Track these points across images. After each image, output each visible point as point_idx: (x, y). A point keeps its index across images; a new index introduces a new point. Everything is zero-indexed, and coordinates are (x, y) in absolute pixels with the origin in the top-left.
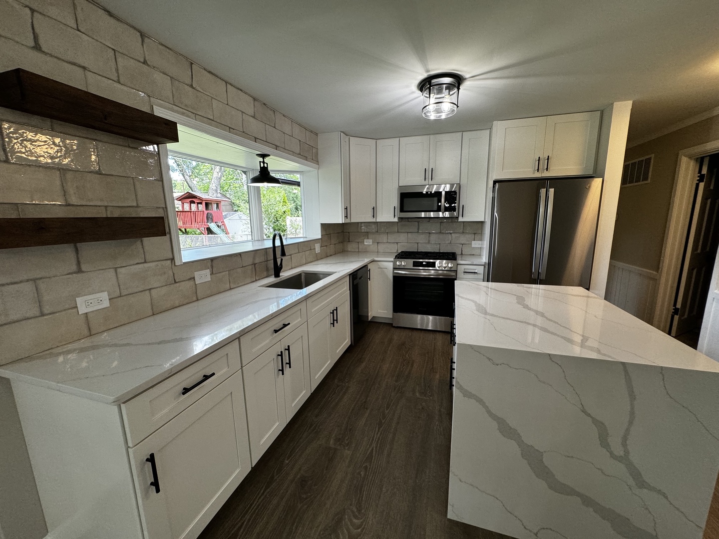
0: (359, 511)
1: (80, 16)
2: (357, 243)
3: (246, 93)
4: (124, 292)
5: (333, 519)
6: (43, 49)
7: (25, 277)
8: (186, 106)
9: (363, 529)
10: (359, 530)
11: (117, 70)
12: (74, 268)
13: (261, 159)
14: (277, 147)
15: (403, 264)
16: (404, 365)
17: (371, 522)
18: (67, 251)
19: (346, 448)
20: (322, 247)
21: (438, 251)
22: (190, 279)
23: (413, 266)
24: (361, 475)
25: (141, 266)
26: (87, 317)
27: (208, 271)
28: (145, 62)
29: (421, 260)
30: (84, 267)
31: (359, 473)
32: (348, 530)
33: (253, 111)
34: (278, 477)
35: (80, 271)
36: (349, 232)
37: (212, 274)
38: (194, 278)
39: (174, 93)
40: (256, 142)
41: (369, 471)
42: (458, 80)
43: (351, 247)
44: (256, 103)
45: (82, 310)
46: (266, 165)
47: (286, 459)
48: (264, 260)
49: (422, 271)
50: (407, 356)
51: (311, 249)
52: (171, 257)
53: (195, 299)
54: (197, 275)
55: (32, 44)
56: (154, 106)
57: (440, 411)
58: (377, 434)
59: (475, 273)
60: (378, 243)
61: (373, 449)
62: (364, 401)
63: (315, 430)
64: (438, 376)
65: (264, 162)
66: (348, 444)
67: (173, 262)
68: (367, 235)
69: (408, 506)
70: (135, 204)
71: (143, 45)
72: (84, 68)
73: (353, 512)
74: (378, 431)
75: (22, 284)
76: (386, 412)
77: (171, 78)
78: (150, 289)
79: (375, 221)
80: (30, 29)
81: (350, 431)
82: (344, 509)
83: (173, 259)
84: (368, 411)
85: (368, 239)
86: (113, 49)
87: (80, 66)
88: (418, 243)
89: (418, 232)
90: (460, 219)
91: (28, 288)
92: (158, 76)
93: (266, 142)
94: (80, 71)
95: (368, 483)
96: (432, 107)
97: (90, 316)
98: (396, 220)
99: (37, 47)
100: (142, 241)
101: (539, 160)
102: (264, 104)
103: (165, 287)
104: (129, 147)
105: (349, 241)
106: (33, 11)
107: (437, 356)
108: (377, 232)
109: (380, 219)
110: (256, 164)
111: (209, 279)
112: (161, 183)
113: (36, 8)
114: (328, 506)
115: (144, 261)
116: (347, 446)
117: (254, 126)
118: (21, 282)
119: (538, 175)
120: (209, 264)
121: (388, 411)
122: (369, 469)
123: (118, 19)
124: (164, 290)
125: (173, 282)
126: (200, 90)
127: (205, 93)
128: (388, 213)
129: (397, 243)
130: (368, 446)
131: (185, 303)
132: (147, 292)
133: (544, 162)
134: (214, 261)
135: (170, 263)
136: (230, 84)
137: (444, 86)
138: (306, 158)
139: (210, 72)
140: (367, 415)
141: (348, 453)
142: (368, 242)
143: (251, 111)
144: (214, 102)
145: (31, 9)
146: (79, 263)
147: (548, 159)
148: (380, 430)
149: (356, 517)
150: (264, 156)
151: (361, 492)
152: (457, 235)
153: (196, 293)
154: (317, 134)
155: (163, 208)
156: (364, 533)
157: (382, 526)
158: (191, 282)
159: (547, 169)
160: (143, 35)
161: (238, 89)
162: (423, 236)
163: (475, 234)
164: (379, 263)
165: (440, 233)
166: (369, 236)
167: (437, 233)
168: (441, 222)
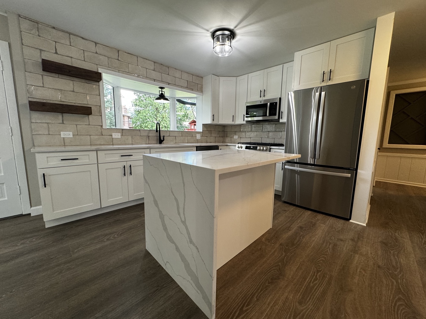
1: (72, 41)
2: (231, 138)
3: (149, 60)
4: (79, 134)
6: (58, 53)
7: (45, 122)
8: (115, 67)
11: (84, 57)
12: (61, 122)
13: (161, 90)
14: (169, 84)
18: (60, 116)
20: (202, 136)
22: (110, 135)
25: (87, 126)
26: (64, 139)
27: (120, 134)
28: (96, 53)
29: (250, 145)
30: (64, 122)
33: (154, 68)
35: (63, 123)
36: (227, 132)
37: (122, 135)
38: (112, 135)
39: (109, 63)
40: (154, 81)
44: (155, 64)
45: (62, 136)
46: (163, 92)
48: (155, 135)
51: (192, 136)
53: (112, 144)
54: (113, 134)
55: (55, 52)
56: (99, 68)
60: (241, 138)
65: (162, 91)
70: (87, 103)
71: (96, 47)
72: (71, 57)
75: (44, 124)
77: (108, 57)
79: (234, 124)
80: (55, 48)
83: (102, 126)
85: (236, 135)
86: (83, 50)
87: (70, 57)
88: (262, 138)
89: (262, 131)
90: (281, 121)
91: (46, 125)
92: (101, 57)
93: (162, 81)
94: (70, 59)
97: (65, 139)
98: (245, 122)
99: (56, 53)
100: (88, 117)
102: (161, 64)
104: (86, 83)
105: (227, 137)
106: (56, 42)
108: (240, 131)
109: (237, 122)
110: (157, 92)
111: (120, 137)
113: (57, 41)
115: (89, 124)
117: (154, 74)
118: (43, 123)
120: (121, 132)
123: (86, 40)
124: (96, 137)
125: (101, 135)
126: (122, 61)
127: (125, 62)
128: (240, 119)
129: (250, 138)
131: (106, 144)
132: (89, 136)
134: (124, 130)
135: (100, 127)
136: (140, 57)
138: (192, 90)
143: (152, 68)
144: (130, 65)
145: (55, 42)
146: (63, 121)
150: (162, 88)
153: (113, 141)
154: (202, 78)
155: (99, 106)
158: (110, 137)
159: (330, 79)
160: (96, 43)
162: (265, 133)
164: (230, 147)
165: (275, 131)
166: (236, 133)
167: (273, 131)
168: (276, 124)
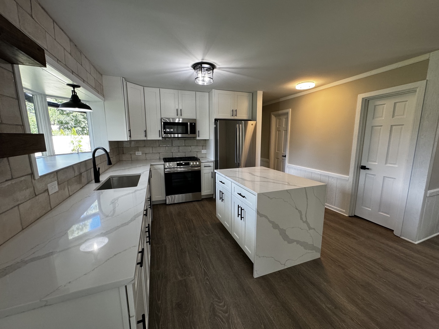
0: (219, 299)
2: (130, 155)
3: (65, 33)
5: (210, 311)
9: (227, 305)
10: (226, 306)
13: (73, 89)
14: (84, 81)
15: (171, 165)
16: (188, 223)
17: (228, 300)
19: (190, 276)
21: (184, 157)
22: (45, 191)
23: (177, 166)
24: (207, 284)
25: (9, 183)
27: (56, 183)
29: (182, 162)
31: (206, 284)
32: (221, 310)
33: (70, 49)
34: (161, 313)
36: (123, 147)
38: (48, 190)
39: (20, 18)
40: (73, 74)
41: (210, 279)
42: (212, 67)
43: (124, 157)
44: (71, 43)
47: (158, 301)
49: (179, 168)
50: (186, 218)
52: (30, 172)
53: (49, 208)
54: (49, 186)
57: (221, 238)
58: (200, 261)
59: (209, 166)
60: (146, 154)
61: (204, 270)
62: (180, 249)
63: (164, 277)
64: (209, 223)
65: (74, 91)
66: (189, 273)
67: (33, 176)
68: (137, 149)
69: (238, 283)
73: (217, 301)
74: (200, 260)
76: (197, 249)
78: (18, 205)
79: (146, 139)
81: (185, 267)
82: (212, 303)
83: (32, 174)
84: (187, 253)
85: (138, 151)
88: (172, 152)
89: (172, 146)
90: (198, 138)
93: (78, 76)
95: (214, 285)
96: (201, 79)
98: (161, 138)
101: (233, 111)
102: (75, 45)
103: (29, 201)
105: (123, 154)
107: (202, 213)
108: (145, 146)
109: (150, 138)
111: (57, 189)
112: (17, 101)
114: (202, 307)
115: (11, 178)
116: (189, 274)
117: (71, 62)
119: (232, 118)
120: (56, 176)
121: (197, 248)
122: (209, 278)
124: (29, 204)
125: (34, 195)
126: (37, 21)
127: (41, 25)
128: (154, 135)
129: (159, 153)
130: (201, 269)
131: (43, 214)
132: (17, 208)
133: (234, 112)
134: (59, 173)
135: (30, 178)
136: (56, 23)
137: (205, 68)
138: (98, 92)
139: (43, 8)
140: (188, 255)
141: (192, 278)
142: (139, 153)
143: (68, 49)
144: (47, 35)
147: (236, 111)
148: (201, 259)
149: (220, 303)
150: (74, 86)
151: (214, 292)
152: (194, 147)
153: (50, 202)
154: (102, 75)
156: (229, 306)
157: (234, 298)
158: (46, 194)
159: (236, 115)
161: (61, 28)
162: (176, 148)
163: (203, 146)
164: (154, 166)
165: (185, 146)
166: (139, 149)
167: (183, 146)
168: (185, 140)
